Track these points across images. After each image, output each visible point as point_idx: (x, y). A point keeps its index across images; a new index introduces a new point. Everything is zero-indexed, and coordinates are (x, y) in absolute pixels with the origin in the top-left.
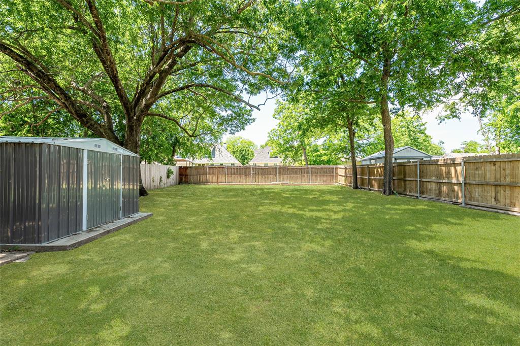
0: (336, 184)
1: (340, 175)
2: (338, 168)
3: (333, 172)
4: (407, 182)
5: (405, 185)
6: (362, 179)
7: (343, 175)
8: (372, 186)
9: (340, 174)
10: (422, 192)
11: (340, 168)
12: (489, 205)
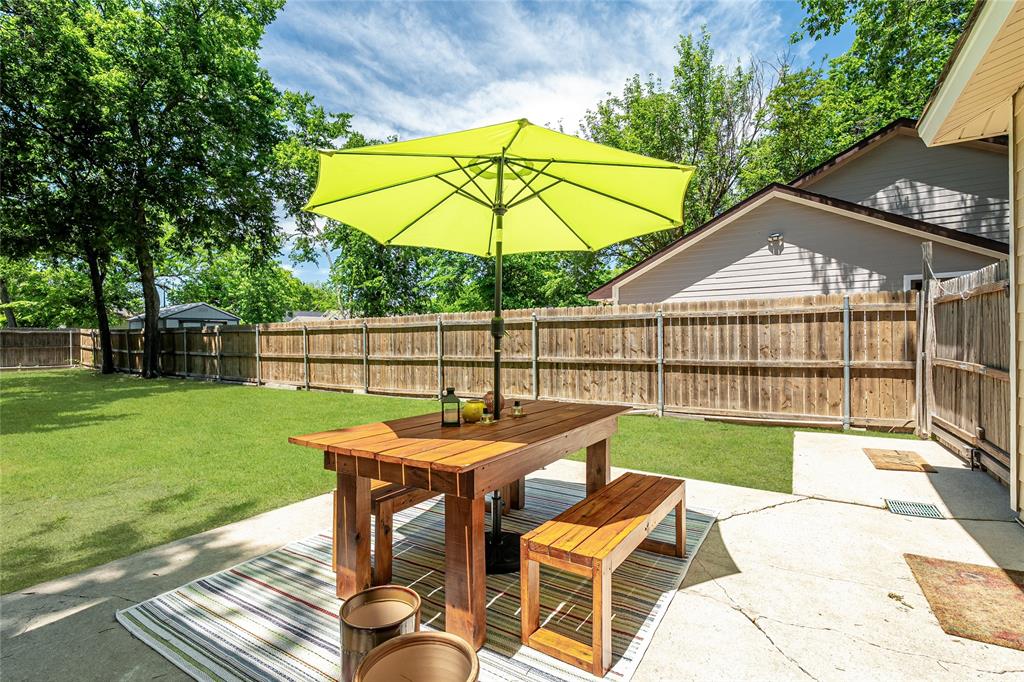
0: (73, 368)
1: (84, 349)
2: (80, 334)
3: (66, 342)
4: (177, 358)
5: (175, 361)
6: (122, 355)
7: (89, 347)
8: (133, 365)
9: (83, 346)
10: (190, 370)
11: (83, 334)
12: (235, 378)
